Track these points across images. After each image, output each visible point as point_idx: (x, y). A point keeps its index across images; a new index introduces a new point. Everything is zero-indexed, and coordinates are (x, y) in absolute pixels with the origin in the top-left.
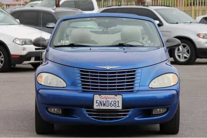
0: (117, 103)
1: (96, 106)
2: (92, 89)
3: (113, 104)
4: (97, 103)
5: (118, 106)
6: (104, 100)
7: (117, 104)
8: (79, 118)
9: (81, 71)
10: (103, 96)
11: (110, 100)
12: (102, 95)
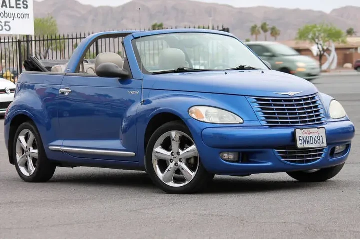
0: (321, 138)
1: (300, 145)
2: (282, 123)
3: (317, 140)
4: (300, 140)
5: (323, 143)
6: (307, 136)
7: (321, 140)
8: (270, 164)
9: (258, 100)
10: (306, 130)
11: (314, 136)
12: (304, 130)
